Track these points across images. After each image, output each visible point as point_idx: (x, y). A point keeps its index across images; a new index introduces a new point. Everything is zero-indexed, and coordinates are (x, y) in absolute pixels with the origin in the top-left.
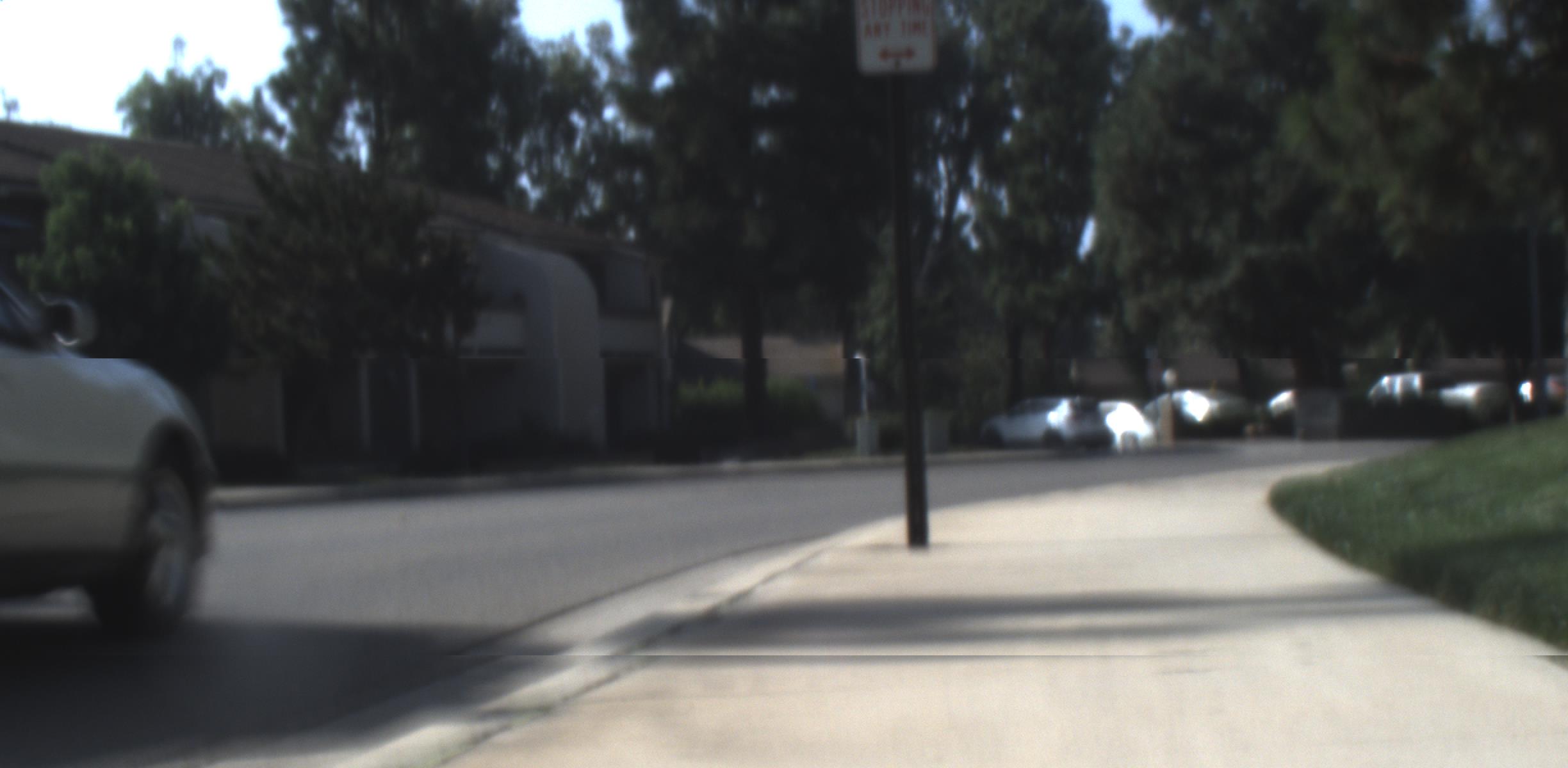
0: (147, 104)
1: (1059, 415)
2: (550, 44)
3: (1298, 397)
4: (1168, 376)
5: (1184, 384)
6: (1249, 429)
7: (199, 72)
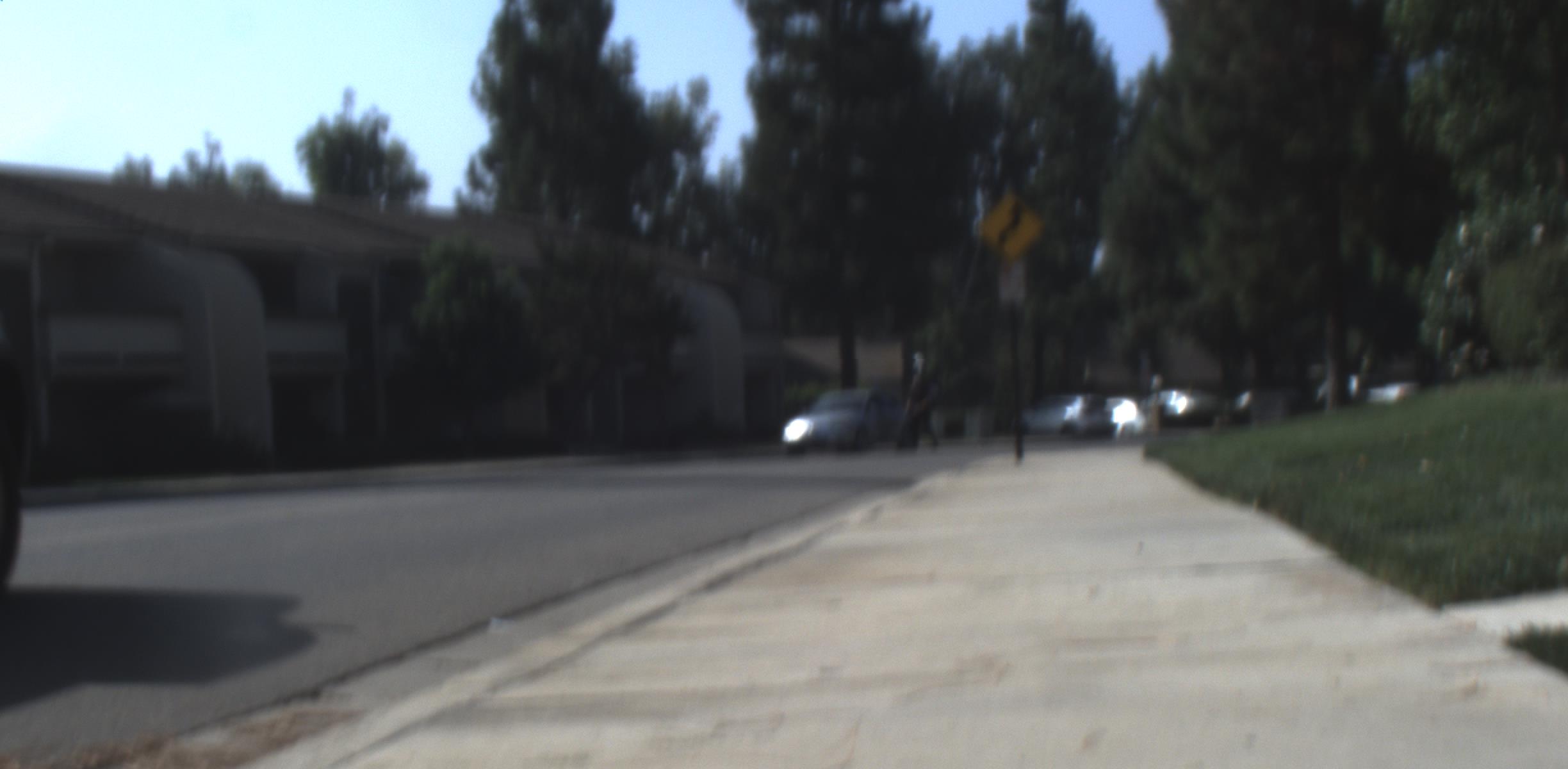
0: (321, 144)
1: (1074, 410)
2: (656, 94)
3: (1254, 399)
4: (1156, 381)
5: (1170, 384)
6: (1217, 420)
7: (366, 118)
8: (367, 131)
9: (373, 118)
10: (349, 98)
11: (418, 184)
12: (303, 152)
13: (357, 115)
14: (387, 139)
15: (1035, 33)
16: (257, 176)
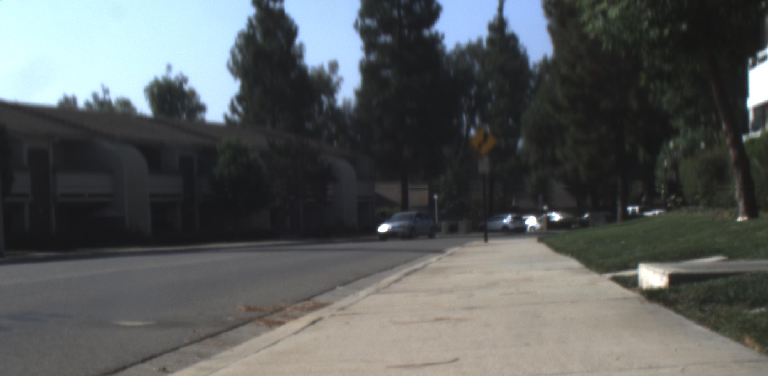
0: (156, 90)
1: (507, 220)
2: (314, 68)
3: (590, 216)
4: (545, 208)
5: (552, 209)
6: (573, 226)
7: (177, 78)
8: (177, 84)
9: (180, 78)
10: (169, 68)
11: (202, 108)
12: (147, 93)
13: (173, 76)
14: (186, 87)
15: (490, 41)
16: (126, 104)
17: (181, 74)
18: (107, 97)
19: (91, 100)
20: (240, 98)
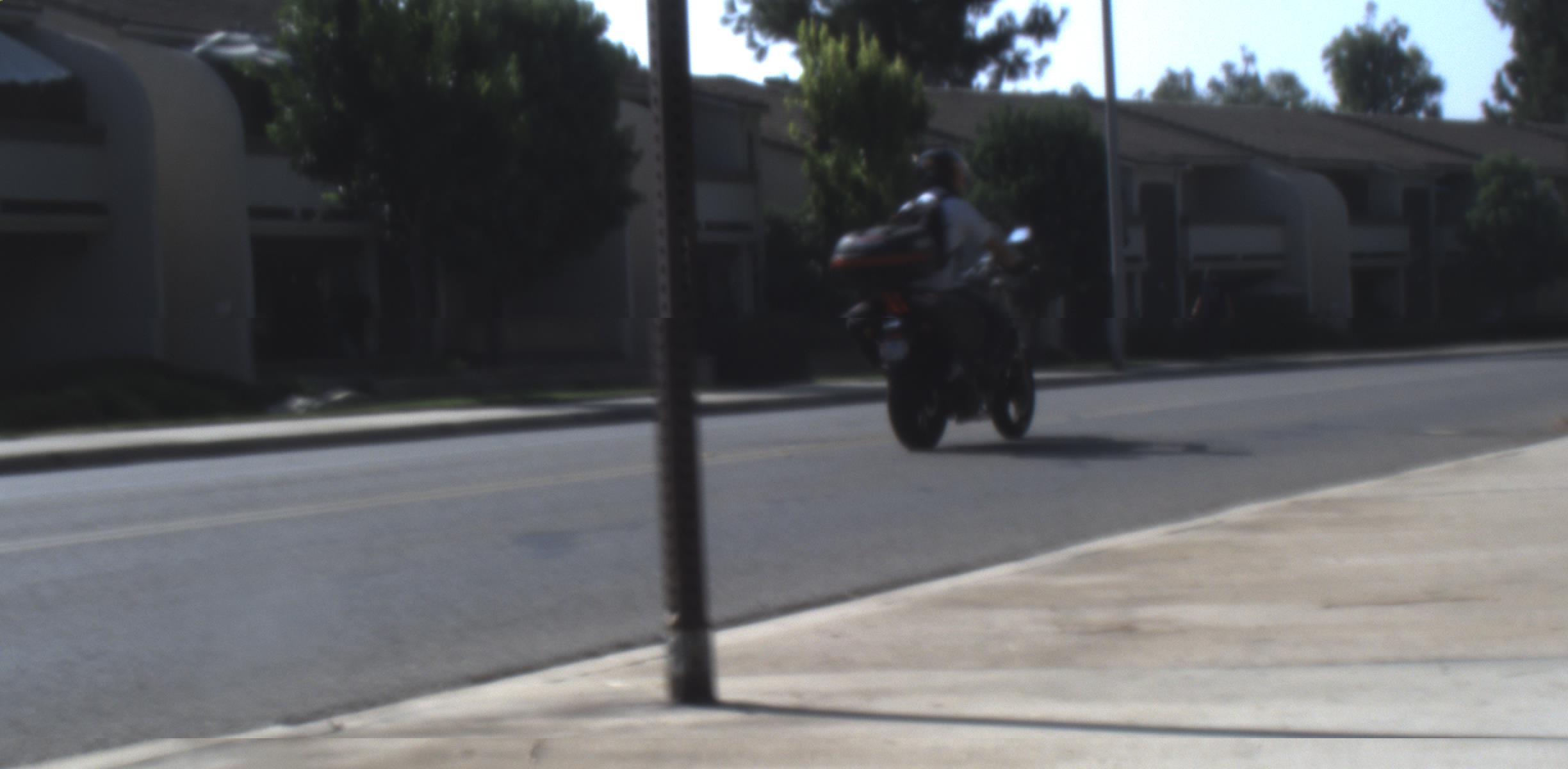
0: (1344, 53)
7: (1387, 28)
8: (1387, 39)
9: (1393, 28)
10: (1371, 8)
11: (1435, 85)
12: (1327, 62)
13: (1378, 24)
14: (1405, 45)
16: (1288, 82)
17: (1395, 20)
18: (1252, 70)
19: (1221, 77)
20: (1514, 70)
